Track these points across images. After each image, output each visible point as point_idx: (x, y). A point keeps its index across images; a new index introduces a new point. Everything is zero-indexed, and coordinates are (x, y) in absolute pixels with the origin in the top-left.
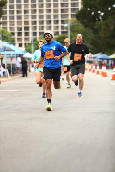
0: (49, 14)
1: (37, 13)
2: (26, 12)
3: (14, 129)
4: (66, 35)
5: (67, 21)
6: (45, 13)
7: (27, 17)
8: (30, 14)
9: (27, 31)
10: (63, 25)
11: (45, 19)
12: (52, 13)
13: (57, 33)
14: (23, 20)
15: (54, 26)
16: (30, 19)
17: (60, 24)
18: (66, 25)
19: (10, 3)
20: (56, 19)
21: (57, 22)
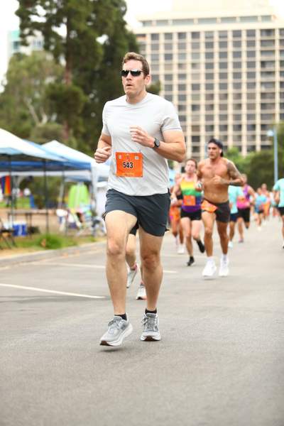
0: (238, 112)
1: (216, 111)
2: (195, 107)
3: (173, 329)
4: (269, 152)
5: (272, 127)
6: (230, 111)
7: (196, 118)
8: (203, 111)
9: (196, 144)
10: (264, 133)
11: (230, 121)
12: (244, 111)
13: (253, 148)
14: (189, 122)
15: (247, 136)
16: (202, 122)
17: (258, 131)
18: (270, 133)
19: (166, 90)
20: (251, 122)
21: (253, 127)
